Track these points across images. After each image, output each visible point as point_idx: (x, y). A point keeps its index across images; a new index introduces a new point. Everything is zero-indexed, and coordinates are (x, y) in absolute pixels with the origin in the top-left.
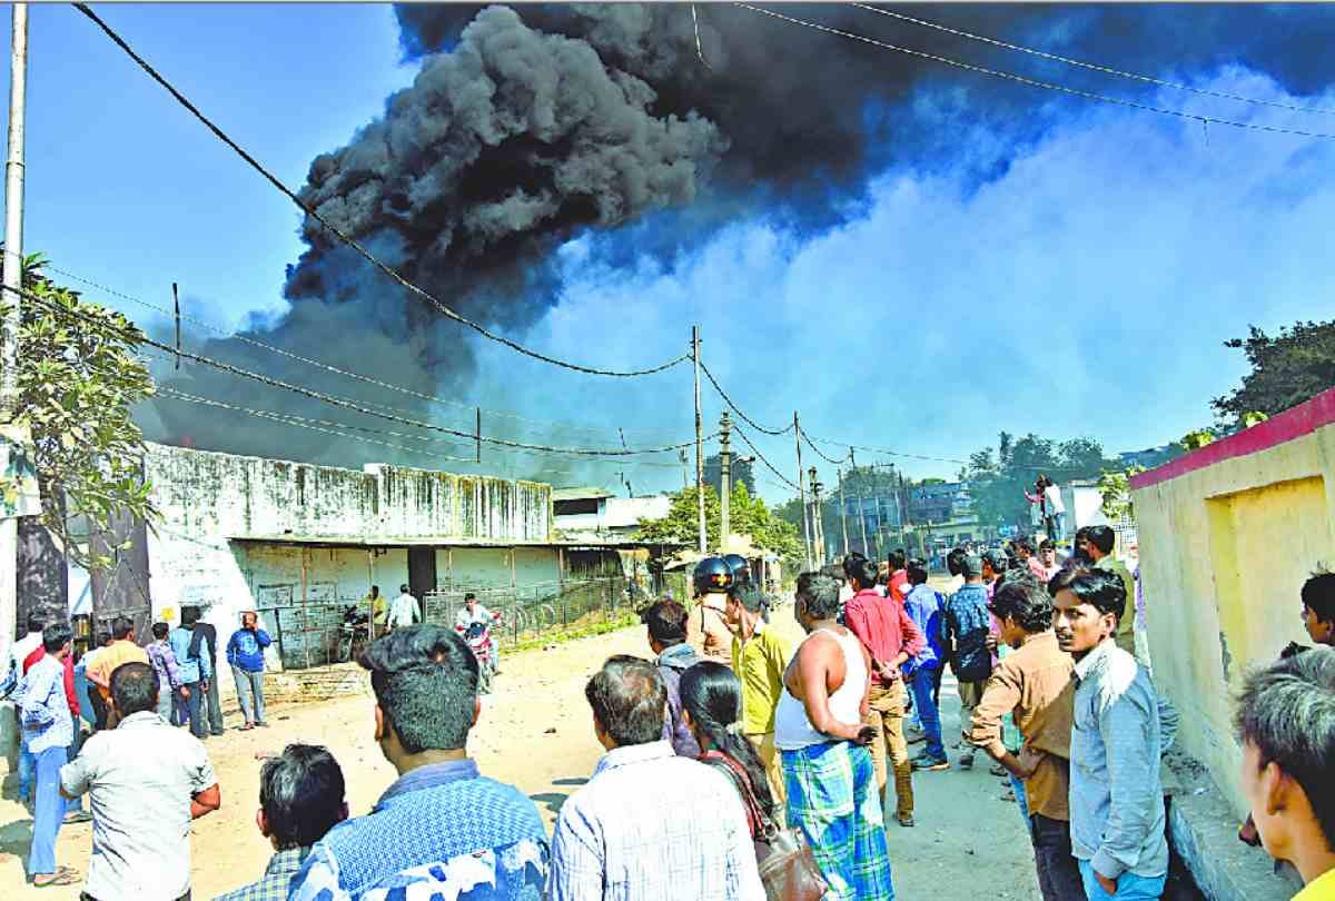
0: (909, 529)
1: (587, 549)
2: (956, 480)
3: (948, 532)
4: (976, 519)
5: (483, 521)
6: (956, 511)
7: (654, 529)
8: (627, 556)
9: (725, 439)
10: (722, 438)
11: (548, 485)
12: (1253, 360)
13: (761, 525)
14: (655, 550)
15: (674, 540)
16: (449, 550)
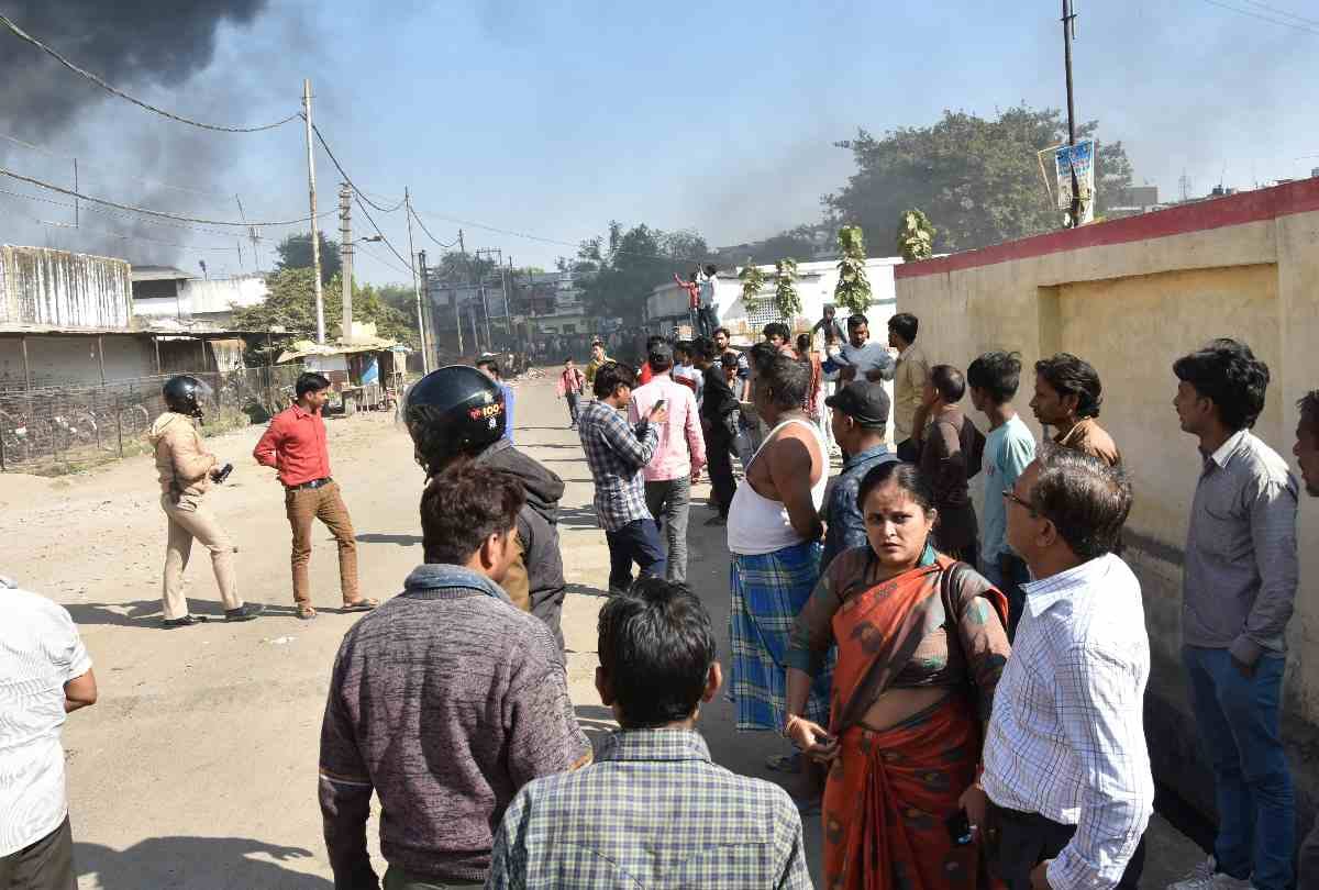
0: (518, 319)
1: (174, 338)
2: (555, 269)
3: (554, 324)
4: (581, 311)
5: (48, 305)
6: (560, 301)
7: (251, 315)
8: (220, 347)
9: (345, 214)
10: (342, 212)
11: (125, 261)
12: (860, 161)
13: (371, 313)
14: (253, 340)
15: (278, 329)
16: (22, 338)
